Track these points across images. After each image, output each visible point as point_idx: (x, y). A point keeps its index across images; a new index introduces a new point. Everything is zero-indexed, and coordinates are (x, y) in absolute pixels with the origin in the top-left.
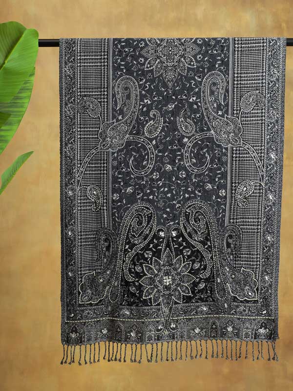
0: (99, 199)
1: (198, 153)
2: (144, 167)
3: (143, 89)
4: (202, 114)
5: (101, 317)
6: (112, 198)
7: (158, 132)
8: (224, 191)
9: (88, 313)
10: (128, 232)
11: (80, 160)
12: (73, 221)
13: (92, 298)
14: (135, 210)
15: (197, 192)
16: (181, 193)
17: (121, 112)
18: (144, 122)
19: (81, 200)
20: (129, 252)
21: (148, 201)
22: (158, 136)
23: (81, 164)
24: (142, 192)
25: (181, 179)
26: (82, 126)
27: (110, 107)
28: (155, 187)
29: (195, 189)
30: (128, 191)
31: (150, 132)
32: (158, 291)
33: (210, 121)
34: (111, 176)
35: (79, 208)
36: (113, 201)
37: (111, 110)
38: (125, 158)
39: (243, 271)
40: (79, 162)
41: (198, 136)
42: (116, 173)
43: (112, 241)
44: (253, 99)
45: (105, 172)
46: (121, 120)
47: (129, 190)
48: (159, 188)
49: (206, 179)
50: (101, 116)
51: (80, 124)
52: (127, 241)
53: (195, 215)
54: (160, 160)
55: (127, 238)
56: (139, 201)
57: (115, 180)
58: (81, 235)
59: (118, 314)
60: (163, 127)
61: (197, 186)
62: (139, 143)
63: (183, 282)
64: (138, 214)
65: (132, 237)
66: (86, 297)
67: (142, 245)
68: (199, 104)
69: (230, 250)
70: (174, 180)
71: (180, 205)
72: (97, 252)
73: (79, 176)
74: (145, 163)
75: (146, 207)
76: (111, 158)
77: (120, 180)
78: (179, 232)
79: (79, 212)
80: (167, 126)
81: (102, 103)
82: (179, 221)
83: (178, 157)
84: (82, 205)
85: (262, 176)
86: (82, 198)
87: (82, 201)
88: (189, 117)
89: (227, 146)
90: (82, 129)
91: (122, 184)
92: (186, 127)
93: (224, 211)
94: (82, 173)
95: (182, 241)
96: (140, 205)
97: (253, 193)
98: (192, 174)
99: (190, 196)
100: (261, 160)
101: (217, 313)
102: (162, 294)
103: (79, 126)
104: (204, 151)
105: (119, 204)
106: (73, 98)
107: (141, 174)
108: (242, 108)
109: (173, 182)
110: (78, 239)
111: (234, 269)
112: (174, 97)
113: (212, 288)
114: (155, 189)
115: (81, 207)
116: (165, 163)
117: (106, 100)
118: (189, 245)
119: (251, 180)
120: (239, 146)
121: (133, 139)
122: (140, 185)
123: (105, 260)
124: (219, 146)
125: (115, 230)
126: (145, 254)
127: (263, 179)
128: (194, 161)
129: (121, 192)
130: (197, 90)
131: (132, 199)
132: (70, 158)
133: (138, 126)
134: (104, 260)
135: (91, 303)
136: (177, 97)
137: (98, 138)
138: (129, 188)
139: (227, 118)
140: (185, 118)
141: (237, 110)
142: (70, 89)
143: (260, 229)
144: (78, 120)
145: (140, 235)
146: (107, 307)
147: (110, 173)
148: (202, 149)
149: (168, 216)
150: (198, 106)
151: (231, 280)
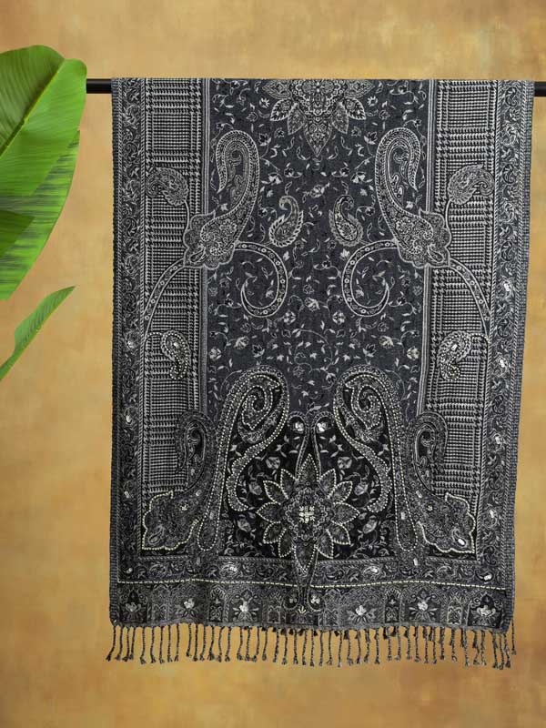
0: (183, 357)
1: (368, 279)
2: (268, 301)
3: (267, 157)
4: (377, 206)
5: (183, 576)
6: (208, 356)
7: (295, 238)
8: (415, 350)
9: (159, 568)
10: (237, 420)
11: (150, 284)
12: (135, 396)
13: (165, 540)
14: (251, 381)
15: (365, 352)
16: (337, 353)
17: (226, 197)
18: (268, 217)
19: (149, 357)
20: (238, 457)
21: (275, 364)
22: (293, 245)
23: (150, 291)
24: (264, 346)
25: (336, 327)
26: (153, 221)
27: (206, 188)
28: (286, 340)
29: (363, 346)
30: (237, 344)
31: (279, 237)
32: (289, 533)
33: (390, 220)
34: (205, 315)
35: (147, 373)
36: (210, 362)
37: (206, 193)
38: (232, 284)
39: (449, 498)
40: (147, 287)
41: (369, 247)
42: (216, 310)
43: (207, 437)
44: (471, 181)
45: (196, 307)
46: (225, 212)
47: (240, 342)
48: (294, 341)
49: (383, 327)
50: (188, 203)
51: (150, 218)
52: (235, 436)
53: (361, 394)
54: (298, 290)
55: (235, 431)
56: (258, 364)
57: (214, 323)
58: (149, 423)
59: (215, 573)
60: (304, 229)
61: (365, 339)
62: (260, 256)
63: (336, 519)
64: (256, 387)
65: (242, 430)
66: (156, 539)
67: (262, 446)
68: (372, 188)
69: (424, 460)
70: (323, 327)
71: (333, 375)
72: (178, 455)
73: (146, 314)
74: (269, 293)
75: (271, 376)
76: (206, 283)
77: (223, 324)
78: (330, 425)
79: (146, 379)
80: (311, 227)
81: (191, 180)
82: (331, 405)
83: (332, 286)
84: (152, 366)
85: (488, 323)
86: (153, 354)
87: (152, 360)
88: (353, 212)
89: (422, 267)
90: (153, 227)
91: (226, 331)
92: (347, 230)
93: (416, 387)
94: (152, 307)
95: (336, 442)
96: (259, 371)
97: (470, 354)
98: (357, 317)
99: (352, 359)
100: (485, 294)
101: (398, 578)
102: (295, 538)
103: (147, 221)
104: (380, 275)
105: (222, 367)
106: (137, 169)
107: (263, 315)
108: (450, 196)
109: (320, 331)
110: (144, 430)
111: (431, 495)
112: (324, 174)
113: (389, 531)
114: (288, 343)
115: (150, 370)
116: (307, 296)
117: (197, 174)
118: (349, 451)
119: (466, 330)
120: (444, 266)
121: (248, 248)
122: (259, 333)
123: (193, 471)
124: (409, 267)
125: (211, 416)
126: (267, 462)
127: (488, 330)
128: (362, 293)
129: (225, 344)
130: (367, 161)
131: (244, 360)
132: (130, 280)
133: (257, 225)
134: (190, 471)
135: (163, 549)
136: (329, 174)
137: (182, 243)
138: (239, 339)
139: (422, 214)
140: (345, 213)
141: (441, 200)
142: (132, 152)
143: (482, 421)
144: (145, 210)
145: (259, 426)
146: (194, 559)
147: (205, 309)
148: (376, 272)
149: (312, 393)
150: (369, 192)
151: (425, 514)
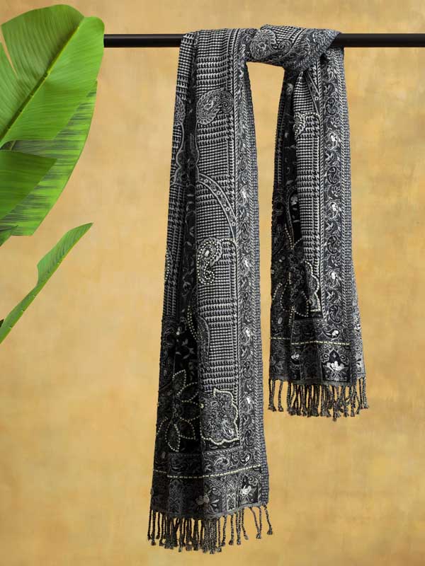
39: (217, 394)
44: (215, 103)
85: (234, 228)
97: (222, 258)
100: (231, 202)
108: (197, 118)
119: (215, 237)
127: (235, 234)
143: (237, 318)
